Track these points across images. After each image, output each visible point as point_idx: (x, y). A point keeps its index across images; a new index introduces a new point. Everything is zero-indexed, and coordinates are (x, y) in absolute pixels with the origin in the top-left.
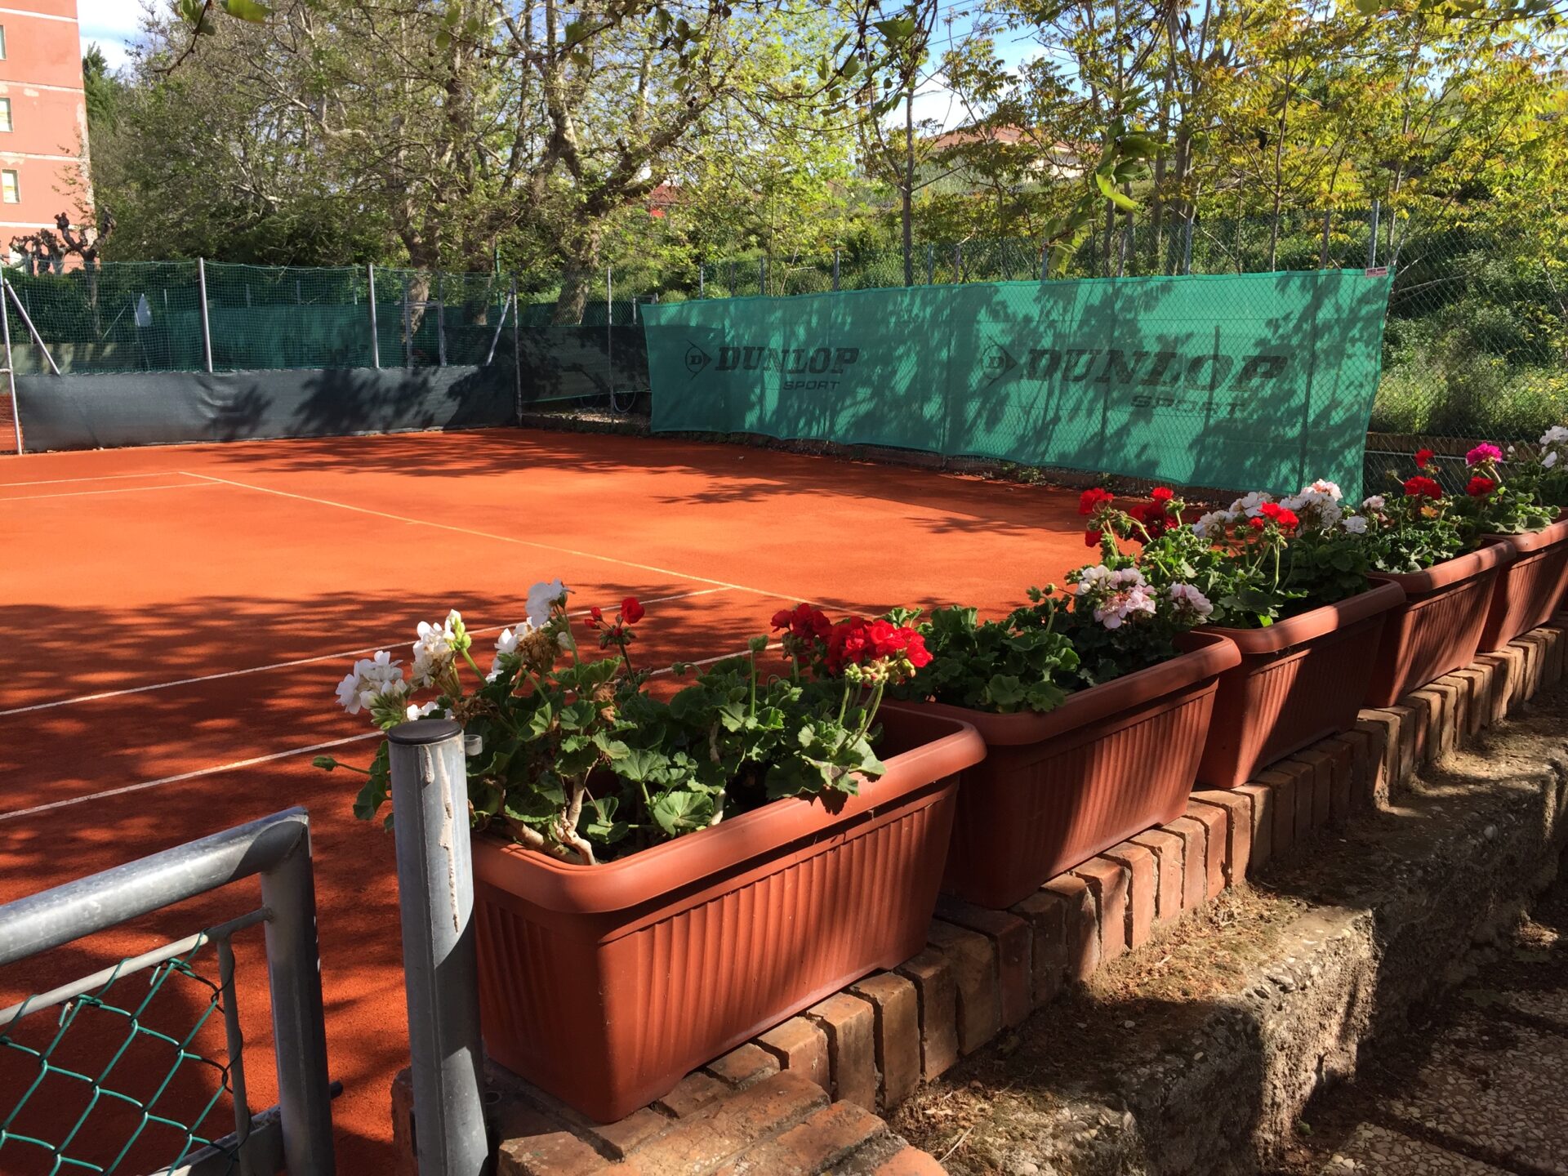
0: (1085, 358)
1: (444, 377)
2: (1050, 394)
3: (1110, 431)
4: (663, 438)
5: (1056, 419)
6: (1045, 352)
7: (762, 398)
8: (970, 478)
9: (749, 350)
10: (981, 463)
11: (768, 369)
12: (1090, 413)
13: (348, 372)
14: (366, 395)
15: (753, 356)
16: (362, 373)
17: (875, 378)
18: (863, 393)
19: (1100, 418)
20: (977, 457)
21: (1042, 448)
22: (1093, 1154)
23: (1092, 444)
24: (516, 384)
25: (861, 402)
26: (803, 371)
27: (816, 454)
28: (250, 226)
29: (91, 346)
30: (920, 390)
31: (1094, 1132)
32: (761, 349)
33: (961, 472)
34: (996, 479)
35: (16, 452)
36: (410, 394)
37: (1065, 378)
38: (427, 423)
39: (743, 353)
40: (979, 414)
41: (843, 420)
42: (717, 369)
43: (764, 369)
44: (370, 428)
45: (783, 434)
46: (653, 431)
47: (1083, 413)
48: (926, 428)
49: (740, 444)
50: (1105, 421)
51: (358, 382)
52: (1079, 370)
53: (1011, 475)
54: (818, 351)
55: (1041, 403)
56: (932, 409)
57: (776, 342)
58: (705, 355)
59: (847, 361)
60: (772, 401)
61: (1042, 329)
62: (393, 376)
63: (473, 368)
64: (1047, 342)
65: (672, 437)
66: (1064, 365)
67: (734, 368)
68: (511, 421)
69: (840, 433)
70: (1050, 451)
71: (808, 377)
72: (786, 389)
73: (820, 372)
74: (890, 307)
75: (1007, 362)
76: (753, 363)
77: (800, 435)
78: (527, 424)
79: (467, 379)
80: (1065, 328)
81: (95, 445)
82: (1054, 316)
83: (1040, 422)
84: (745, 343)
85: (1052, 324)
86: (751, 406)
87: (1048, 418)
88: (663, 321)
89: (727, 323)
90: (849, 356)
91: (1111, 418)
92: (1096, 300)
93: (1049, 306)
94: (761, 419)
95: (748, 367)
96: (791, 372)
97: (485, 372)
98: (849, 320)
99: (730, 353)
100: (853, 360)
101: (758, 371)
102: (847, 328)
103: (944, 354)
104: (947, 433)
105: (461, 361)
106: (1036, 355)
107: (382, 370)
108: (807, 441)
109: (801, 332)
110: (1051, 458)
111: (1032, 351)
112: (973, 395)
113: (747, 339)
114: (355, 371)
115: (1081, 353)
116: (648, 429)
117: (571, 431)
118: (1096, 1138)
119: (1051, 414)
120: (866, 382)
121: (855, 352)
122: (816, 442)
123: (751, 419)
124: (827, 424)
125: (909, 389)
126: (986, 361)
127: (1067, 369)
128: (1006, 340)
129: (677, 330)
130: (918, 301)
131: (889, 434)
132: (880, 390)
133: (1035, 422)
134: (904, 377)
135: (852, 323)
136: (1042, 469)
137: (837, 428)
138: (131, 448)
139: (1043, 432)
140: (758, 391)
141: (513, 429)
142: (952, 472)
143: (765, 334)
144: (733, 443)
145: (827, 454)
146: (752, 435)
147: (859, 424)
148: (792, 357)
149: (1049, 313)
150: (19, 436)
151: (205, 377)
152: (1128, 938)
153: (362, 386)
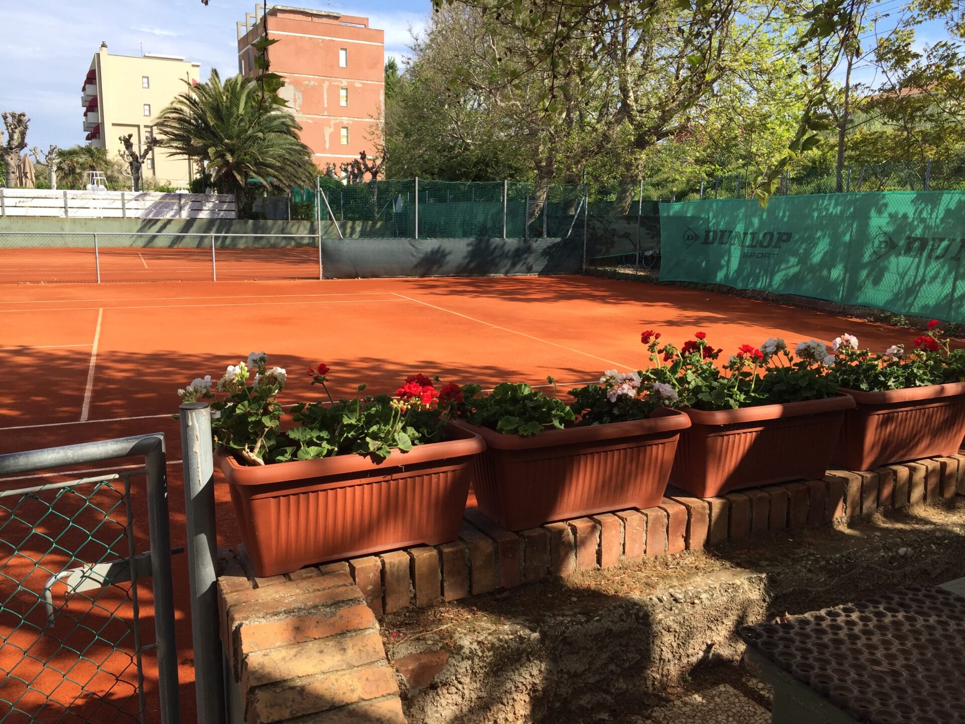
0: (945, 244)
1: (542, 243)
2: (918, 266)
3: (957, 294)
4: (665, 285)
5: (922, 282)
6: (916, 239)
7: (728, 262)
8: (858, 320)
9: (723, 232)
10: (867, 310)
11: (733, 244)
12: (944, 282)
13: (488, 240)
14: (497, 253)
15: (725, 236)
16: (497, 241)
17: (801, 251)
18: (793, 260)
19: (951, 284)
20: (864, 306)
21: (909, 302)
22: (506, 645)
23: (945, 301)
24: (583, 249)
25: (791, 267)
26: (755, 246)
27: (759, 299)
28: (456, 157)
30: (828, 262)
31: (511, 637)
32: (731, 232)
33: (852, 316)
34: (875, 322)
35: (318, 278)
36: (521, 253)
37: (929, 257)
38: (529, 270)
39: (719, 234)
40: (868, 276)
41: (778, 278)
42: (702, 243)
43: (731, 244)
44: (498, 272)
45: (740, 286)
46: (660, 280)
47: (939, 280)
48: (832, 286)
49: (713, 290)
50: (954, 289)
51: (493, 246)
52: (939, 252)
53: (886, 320)
54: (765, 235)
55: (912, 272)
56: (836, 273)
57: (740, 228)
58: (695, 234)
59: (784, 241)
60: (734, 264)
61: (916, 223)
62: (512, 243)
63: (558, 240)
64: (918, 232)
65: (671, 284)
66: (930, 247)
67: (712, 243)
68: (579, 271)
69: (775, 287)
70: (915, 304)
71: (759, 250)
72: (744, 257)
73: (766, 247)
74: (814, 206)
75: (891, 245)
76: (725, 240)
77: (751, 286)
78: (588, 273)
79: (554, 245)
80: (932, 223)
81: (356, 276)
82: (924, 215)
83: (911, 284)
84: (721, 227)
85: (923, 220)
86: (721, 267)
87: (916, 282)
88: (671, 213)
89: (711, 215)
90: (785, 237)
91: (959, 285)
92: (952, 206)
93: (920, 207)
94: (726, 276)
95: (721, 243)
96: (747, 247)
97: (565, 243)
98: (787, 214)
99: (711, 234)
100: (788, 240)
101: (727, 246)
102: (786, 219)
103: (847, 238)
104: (845, 290)
105: (555, 236)
106: (911, 240)
107: (507, 240)
108: (754, 290)
109: (756, 221)
110: (915, 310)
111: (909, 238)
112: (864, 266)
114: (492, 240)
115: (942, 240)
116: (657, 279)
117: (612, 278)
118: (511, 639)
119: (919, 279)
120: (795, 253)
121: (789, 236)
122: (761, 292)
123: (720, 276)
124: (768, 280)
125: (822, 260)
126: (876, 243)
127: (932, 250)
128: (890, 229)
129: (679, 218)
130: (833, 202)
131: (808, 289)
132: (804, 259)
133: (907, 285)
134: (820, 252)
135: (789, 216)
136: (908, 316)
137: (774, 283)
138: (374, 279)
139: (912, 291)
140: (726, 258)
141: (579, 276)
142: (846, 316)
143: (733, 222)
144: (708, 290)
145: (766, 299)
146: (720, 286)
147: (788, 281)
148: (749, 237)
149: (921, 213)
150: (321, 270)
151: (413, 242)
152: (599, 561)
153: (495, 248)
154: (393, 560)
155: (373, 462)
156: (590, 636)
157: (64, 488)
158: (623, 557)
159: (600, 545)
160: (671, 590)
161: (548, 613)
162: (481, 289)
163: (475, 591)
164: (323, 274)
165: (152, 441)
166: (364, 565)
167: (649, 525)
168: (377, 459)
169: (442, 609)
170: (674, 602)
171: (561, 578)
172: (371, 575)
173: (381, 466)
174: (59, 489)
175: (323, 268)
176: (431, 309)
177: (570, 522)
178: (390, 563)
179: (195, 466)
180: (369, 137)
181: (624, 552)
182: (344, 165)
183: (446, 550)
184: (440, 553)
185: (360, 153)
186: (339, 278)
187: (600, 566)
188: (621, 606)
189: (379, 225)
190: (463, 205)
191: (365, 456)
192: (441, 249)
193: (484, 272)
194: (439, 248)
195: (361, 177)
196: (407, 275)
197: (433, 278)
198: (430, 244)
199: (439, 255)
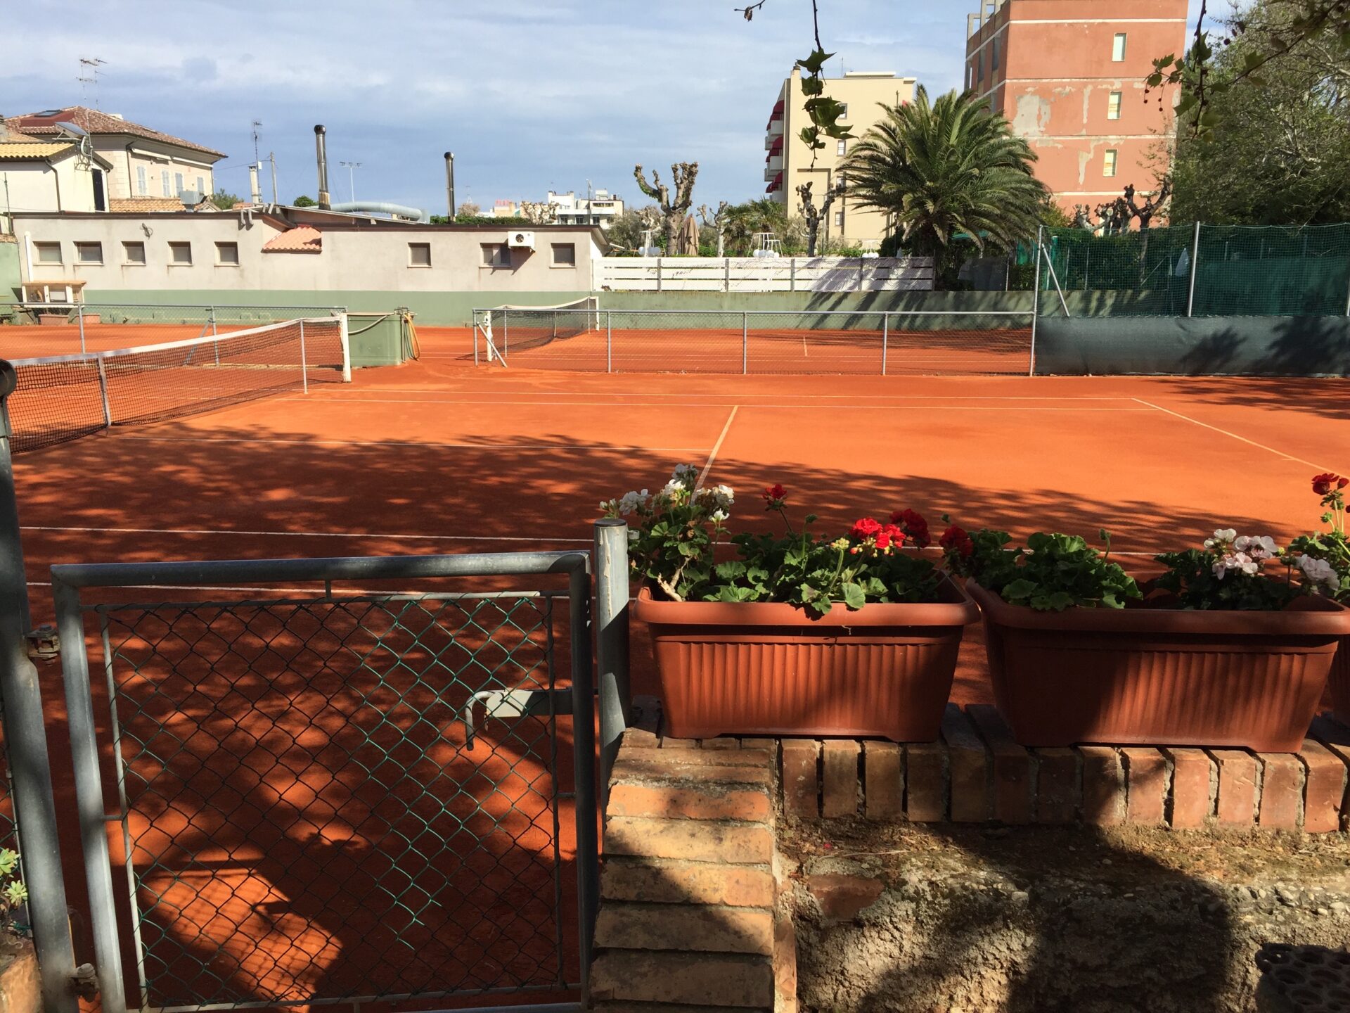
13: (1318, 318)
14: (1334, 338)
22: (972, 897)
28: (1287, 186)
29: (1130, 292)
31: (982, 887)
35: (1028, 374)
44: (1330, 371)
51: (1326, 328)
81: (1086, 372)
118: (982, 891)
138: (1113, 377)
150: (1032, 362)
151: (1183, 321)
152: (1169, 816)
153: (1331, 331)
154: (835, 750)
155: (807, 617)
156: (1113, 918)
157: (485, 599)
158: (1213, 820)
159: (1171, 792)
160: (1280, 885)
161: (1053, 871)
162: (1287, 398)
163: (957, 815)
164: (1035, 369)
165: (577, 558)
166: (795, 748)
167: (1267, 778)
168: (813, 614)
169: (904, 830)
170: (1278, 903)
171: (1099, 829)
172: (804, 763)
173: (819, 623)
174: (480, 599)
175: (1036, 359)
176: (1189, 425)
177: (1124, 749)
178: (831, 753)
179: (605, 593)
180: (1146, 163)
181: (1216, 813)
182: (1102, 207)
183: (914, 751)
184: (904, 756)
185: (1126, 188)
186: (1058, 374)
187: (1171, 824)
188: (1178, 888)
189: (1143, 295)
190: (1285, 264)
191: (797, 607)
192: (1231, 333)
193: (1304, 370)
194: (1228, 330)
195: (1126, 224)
196: (1169, 372)
197: (1211, 378)
198: (1212, 325)
199: (1226, 342)
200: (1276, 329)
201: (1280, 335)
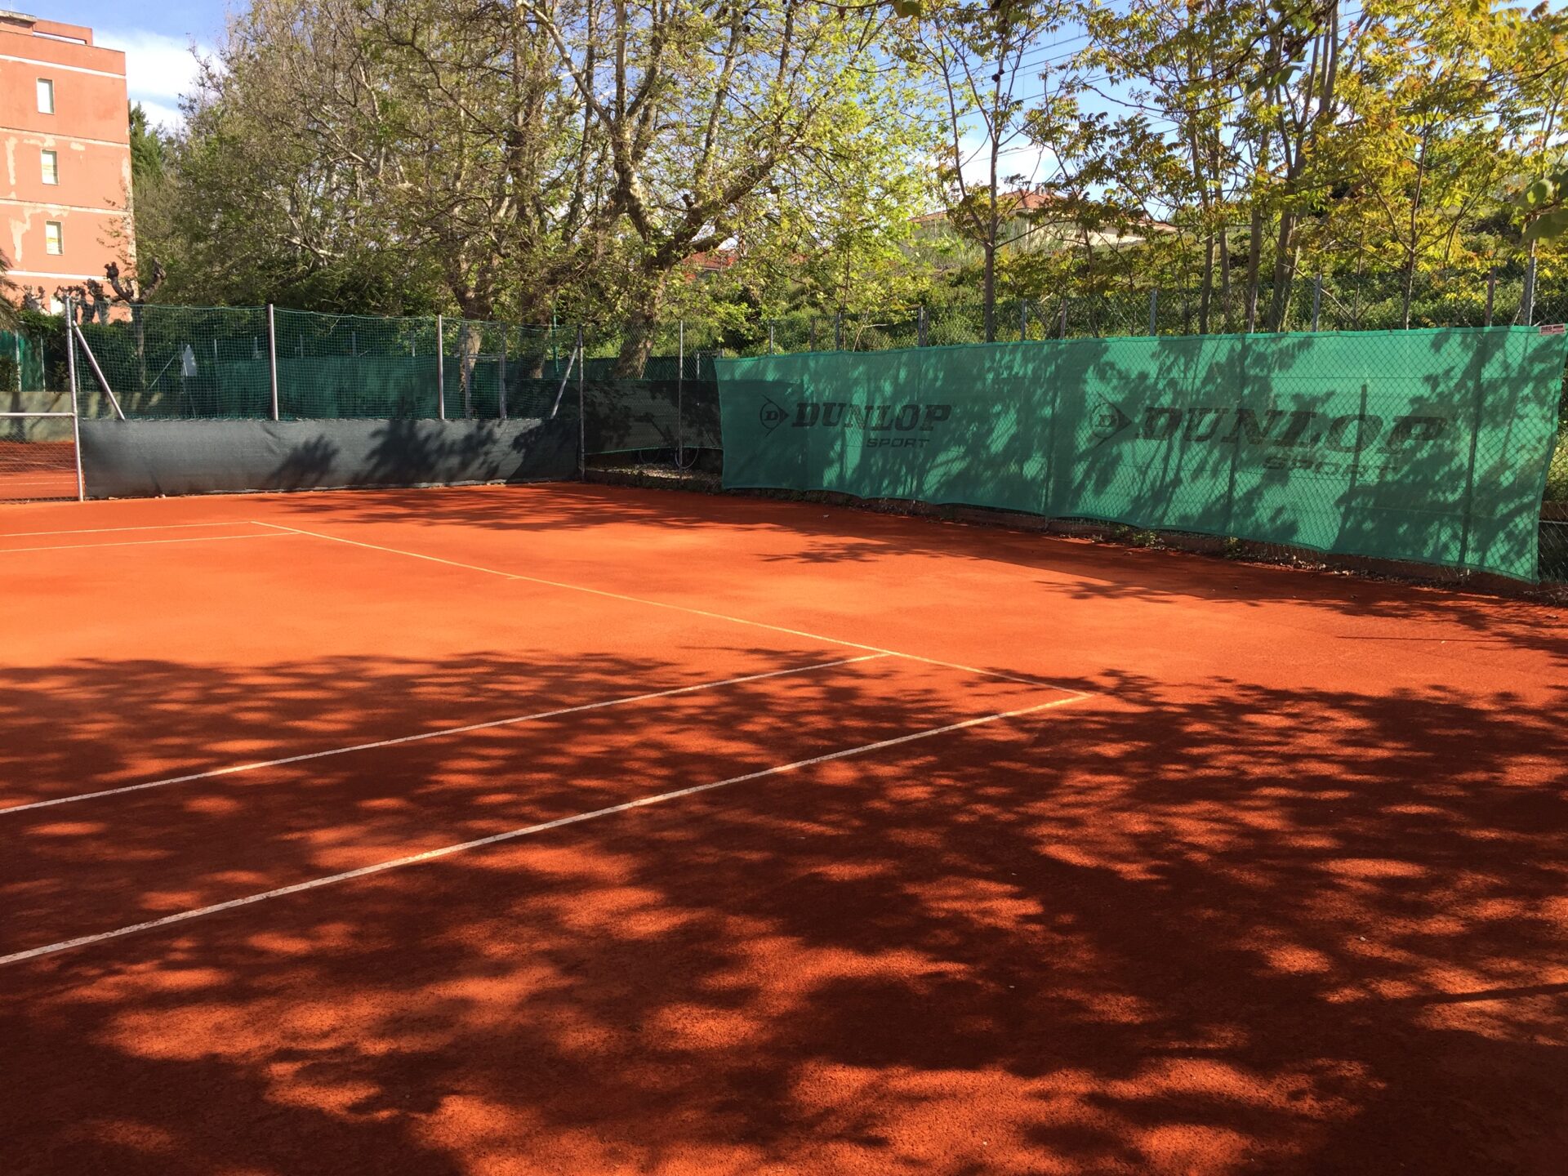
0: (1210, 417)
1: (507, 430)
2: (1168, 455)
3: (1238, 493)
4: (734, 495)
5: (1177, 481)
6: (1162, 411)
7: (842, 456)
8: (1077, 540)
9: (829, 406)
10: (1092, 524)
11: (849, 425)
12: (1215, 473)
13: (412, 424)
14: (433, 445)
16: (426, 426)
17: (969, 435)
18: (955, 452)
19: (1227, 480)
20: (1089, 519)
21: (1159, 513)
23: (1218, 506)
24: (579, 438)
25: (950, 462)
26: (888, 428)
27: (902, 514)
28: (299, 278)
29: (138, 395)
30: (1019, 449)
33: (1067, 534)
34: (1107, 542)
35: (77, 499)
36: (473, 445)
37: (1186, 438)
38: (491, 474)
39: (822, 410)
40: (1087, 475)
41: (932, 480)
43: (845, 425)
44: (433, 481)
45: (866, 492)
46: (724, 487)
47: (1207, 474)
48: (1028, 487)
49: (818, 502)
50: (1232, 483)
51: (423, 434)
52: (1202, 429)
53: (1122, 539)
54: (905, 408)
55: (1158, 463)
56: (1033, 468)
57: (859, 398)
58: (781, 410)
59: (938, 419)
60: (853, 457)
61: (1160, 386)
62: (458, 430)
63: (537, 422)
64: (1166, 400)
65: (744, 494)
66: (1186, 424)
68: (574, 476)
69: (929, 493)
70: (1170, 514)
71: (894, 433)
72: (869, 446)
73: (907, 429)
74: (987, 365)
75: (1121, 423)
77: (885, 493)
78: (589, 479)
79: (531, 431)
80: (1187, 385)
81: (157, 492)
82: (1175, 373)
83: (1158, 483)
84: (825, 399)
85: (1172, 383)
86: (830, 463)
87: (1168, 479)
88: (737, 375)
89: (806, 378)
91: (1239, 481)
92: (1222, 357)
93: (1168, 363)
94: (841, 476)
95: (828, 423)
96: (874, 429)
97: (549, 426)
98: (941, 375)
99: (809, 409)
101: (839, 428)
102: (939, 383)
103: (1047, 411)
104: (1050, 494)
105: (524, 414)
106: (1153, 413)
107: (447, 422)
108: (891, 499)
109: (888, 388)
110: (1170, 521)
111: (1150, 409)
112: (1080, 458)
113: (827, 395)
114: (419, 423)
115: (1205, 411)
116: (719, 486)
117: (636, 486)
119: (1171, 475)
120: (960, 441)
122: (903, 500)
123: (830, 476)
124: (915, 483)
125: (1007, 447)
126: (1096, 419)
127: (1189, 428)
128: (1119, 398)
129: (752, 385)
130: (1019, 356)
131: (985, 494)
132: (976, 447)
133: (1153, 484)
134: (1002, 435)
135: (945, 378)
136: (1161, 532)
137: (926, 487)
139: (1162, 493)
140: (838, 447)
141: (575, 484)
142: (1057, 534)
143: (849, 386)
144: (810, 501)
145: (913, 513)
146: (830, 493)
147: (950, 483)
148: (876, 414)
149: (1169, 369)
150: (81, 482)
151: (269, 425)
153: (428, 438)
162: (429, 509)
164: (86, 491)
175: (86, 479)
182: (63, 290)
185: (107, 266)
186: (120, 497)
192: (323, 442)
193: (406, 482)
194: (321, 437)
196: (262, 489)
197: (311, 493)
198: (301, 432)
199: (319, 453)
200: (375, 434)
201: (378, 442)
